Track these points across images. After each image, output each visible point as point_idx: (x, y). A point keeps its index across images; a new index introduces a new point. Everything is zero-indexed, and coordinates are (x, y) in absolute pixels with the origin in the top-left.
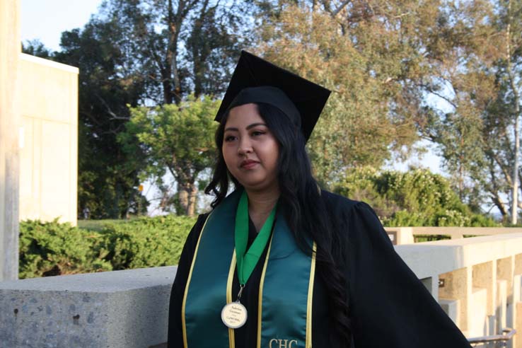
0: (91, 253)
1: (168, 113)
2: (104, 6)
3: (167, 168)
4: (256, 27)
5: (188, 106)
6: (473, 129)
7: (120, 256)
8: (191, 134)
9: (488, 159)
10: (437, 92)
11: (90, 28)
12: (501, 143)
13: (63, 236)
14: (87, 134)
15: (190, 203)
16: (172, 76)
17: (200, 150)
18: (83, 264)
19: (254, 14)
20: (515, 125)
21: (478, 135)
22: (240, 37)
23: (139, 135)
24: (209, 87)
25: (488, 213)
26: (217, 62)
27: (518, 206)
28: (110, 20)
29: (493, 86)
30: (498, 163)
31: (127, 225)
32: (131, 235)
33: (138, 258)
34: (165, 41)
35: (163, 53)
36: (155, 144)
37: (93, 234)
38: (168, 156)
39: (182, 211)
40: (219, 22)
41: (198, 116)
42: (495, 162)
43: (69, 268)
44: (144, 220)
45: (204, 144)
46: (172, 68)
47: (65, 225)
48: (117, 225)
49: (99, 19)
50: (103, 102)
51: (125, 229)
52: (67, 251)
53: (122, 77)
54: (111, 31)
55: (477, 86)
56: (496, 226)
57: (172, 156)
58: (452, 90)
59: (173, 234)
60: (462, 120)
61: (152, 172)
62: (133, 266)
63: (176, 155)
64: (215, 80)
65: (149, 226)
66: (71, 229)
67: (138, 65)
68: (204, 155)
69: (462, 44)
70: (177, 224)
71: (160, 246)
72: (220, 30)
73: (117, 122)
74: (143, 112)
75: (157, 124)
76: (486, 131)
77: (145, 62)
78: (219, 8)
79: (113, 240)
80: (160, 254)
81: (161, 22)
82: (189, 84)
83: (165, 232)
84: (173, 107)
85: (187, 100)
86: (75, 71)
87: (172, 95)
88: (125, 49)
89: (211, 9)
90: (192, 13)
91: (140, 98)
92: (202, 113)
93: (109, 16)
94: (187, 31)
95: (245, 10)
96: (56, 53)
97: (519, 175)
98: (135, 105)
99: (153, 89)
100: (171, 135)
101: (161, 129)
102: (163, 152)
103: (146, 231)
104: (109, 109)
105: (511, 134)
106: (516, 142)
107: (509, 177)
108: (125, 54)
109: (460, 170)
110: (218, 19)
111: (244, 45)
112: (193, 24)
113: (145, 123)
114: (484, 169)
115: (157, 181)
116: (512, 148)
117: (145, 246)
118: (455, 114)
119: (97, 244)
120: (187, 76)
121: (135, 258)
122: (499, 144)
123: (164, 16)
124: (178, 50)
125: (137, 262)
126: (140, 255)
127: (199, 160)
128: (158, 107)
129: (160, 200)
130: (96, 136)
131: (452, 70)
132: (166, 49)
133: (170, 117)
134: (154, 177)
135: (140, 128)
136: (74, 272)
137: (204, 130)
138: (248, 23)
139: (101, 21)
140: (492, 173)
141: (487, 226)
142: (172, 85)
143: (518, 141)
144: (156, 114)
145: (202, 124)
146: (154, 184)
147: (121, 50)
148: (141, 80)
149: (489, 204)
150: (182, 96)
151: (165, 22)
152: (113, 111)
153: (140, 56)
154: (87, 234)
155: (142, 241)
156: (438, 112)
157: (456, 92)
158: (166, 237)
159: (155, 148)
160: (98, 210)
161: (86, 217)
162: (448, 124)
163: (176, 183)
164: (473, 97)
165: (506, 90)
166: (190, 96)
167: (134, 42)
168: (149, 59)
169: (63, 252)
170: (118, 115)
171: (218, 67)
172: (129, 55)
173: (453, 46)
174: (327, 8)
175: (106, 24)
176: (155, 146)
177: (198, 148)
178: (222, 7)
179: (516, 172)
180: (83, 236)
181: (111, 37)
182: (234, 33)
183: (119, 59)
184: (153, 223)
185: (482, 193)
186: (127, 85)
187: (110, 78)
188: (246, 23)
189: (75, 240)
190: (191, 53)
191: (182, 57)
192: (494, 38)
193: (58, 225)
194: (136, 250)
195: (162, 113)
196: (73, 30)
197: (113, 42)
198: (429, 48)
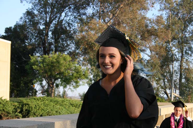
0: (14, 110)
1: (45, 58)
2: (21, 18)
3: (44, 79)
4: (78, 27)
5: (52, 56)
6: (157, 66)
7: (25, 111)
8: (53, 66)
9: (163, 77)
10: (144, 52)
11: (16, 26)
12: (167, 71)
13: (4, 104)
14: (14, 66)
15: (52, 92)
16: (46, 45)
17: (56, 73)
18: (11, 115)
19: (77, 22)
20: (173, 65)
21: (159, 68)
22: (72, 31)
23: (33, 67)
24: (60, 49)
25: (162, 97)
26: (63, 40)
27: (173, 95)
28: (24, 24)
29: (165, 50)
30: (166, 78)
31: (28, 100)
32: (29, 104)
33: (32, 112)
34: (44, 32)
35: (43, 36)
36: (39, 70)
37: (15, 103)
38: (44, 74)
39: (49, 95)
40: (64, 25)
41: (55, 59)
42: (165, 78)
43: (6, 116)
44: (34, 98)
45: (58, 70)
46: (46, 42)
47: (4, 100)
48: (24, 100)
49: (19, 23)
50: (20, 54)
51: (27, 102)
52: (5, 109)
53: (28, 45)
54: (24, 28)
55: (159, 50)
56: (165, 102)
57: (46, 74)
58: (150, 51)
59: (45, 104)
60: (153, 62)
61: (38, 80)
62: (30, 115)
63: (47, 74)
64: (62, 46)
65: (36, 101)
66: (7, 101)
67: (34, 41)
68: (58, 74)
69: (154, 35)
70: (47, 100)
71: (40, 108)
72: (64, 28)
73: (25, 61)
74: (35, 58)
75: (40, 62)
76: (162, 67)
77: (36, 39)
78: (64, 20)
79: (23, 106)
80: (40, 111)
81: (42, 25)
82: (53, 48)
83: (42, 103)
84: (47, 56)
85: (52, 54)
86: (10, 42)
87: (46, 52)
88: (29, 34)
89: (61, 20)
90: (54, 22)
91: (34, 53)
92: (57, 59)
93: (23, 22)
94: (52, 28)
95: (74, 21)
96: (3, 35)
97: (174, 83)
98: (32, 55)
99: (39, 50)
100: (46, 67)
101: (42, 64)
102: (42, 73)
103: (35, 102)
104: (22, 57)
105: (171, 68)
106: (173, 71)
107: (170, 84)
108: (29, 36)
109: (152, 81)
110: (64, 24)
111: (73, 34)
112: (54, 26)
113: (36, 62)
114: (161, 81)
115: (40, 84)
116: (171, 73)
117: (35, 108)
118: (151, 60)
119: (16, 107)
120: (52, 45)
121: (31, 113)
122: (167, 72)
123: (43, 23)
124: (49, 35)
125: (31, 114)
126: (33, 111)
127: (56, 76)
128: (41, 56)
129: (41, 91)
130: (17, 67)
131: (150, 44)
132: (44, 35)
133: (45, 60)
134: (39, 82)
135: (34, 64)
136: (8, 117)
137: (58, 65)
138: (75, 26)
139: (20, 24)
140: (164, 82)
141: (162, 102)
142: (46, 48)
143: (174, 70)
144: (40, 59)
145: (57, 63)
146: (39, 84)
147: (28, 35)
148: (35, 46)
149: (163, 94)
150: (50, 52)
151: (44, 25)
152: (24, 58)
153: (34, 37)
154: (13, 103)
155: (33, 106)
156: (145, 59)
157: (151, 52)
158: (43, 105)
159: (40, 71)
160: (17, 94)
161: (13, 97)
162: (148, 64)
163: (47, 84)
164: (157, 54)
165: (169, 52)
166: (53, 52)
167: (32, 32)
168: (38, 38)
169: (4, 110)
170: (26, 59)
171: (63, 42)
172: (30, 37)
173: (150, 36)
174: (104, 21)
175: (22, 25)
176: (39, 71)
177: (56, 71)
178: (65, 20)
179: (173, 82)
180: (11, 104)
181: (24, 30)
182: (70, 29)
183: (27, 38)
184: (38, 100)
185: (160, 89)
186: (29, 48)
187: (23, 45)
188: (74, 26)
189: (8, 105)
190: (54, 36)
191: (50, 38)
192: (165, 33)
193: (2, 100)
194: (31, 109)
195: (42, 58)
196: (10, 27)
197: (24, 32)
198: (141, 36)
